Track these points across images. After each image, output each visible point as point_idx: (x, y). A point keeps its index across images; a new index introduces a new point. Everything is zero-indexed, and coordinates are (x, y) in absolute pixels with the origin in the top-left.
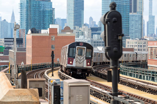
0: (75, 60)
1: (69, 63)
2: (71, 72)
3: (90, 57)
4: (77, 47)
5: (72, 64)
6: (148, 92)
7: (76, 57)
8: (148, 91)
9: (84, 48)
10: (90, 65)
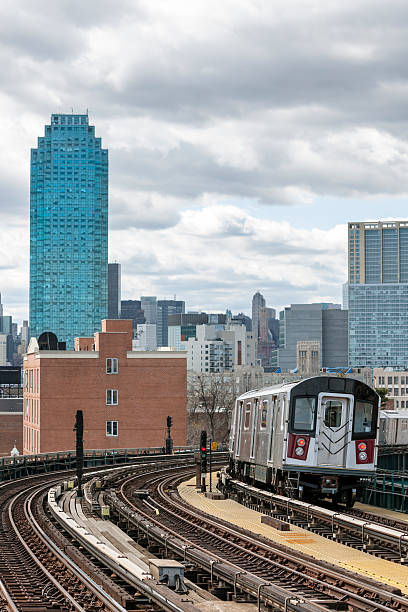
0: (317, 443)
1: (292, 454)
2: (301, 489)
3: (368, 429)
4: (321, 395)
5: (304, 457)
6: (365, 551)
7: (317, 432)
8: (368, 548)
9: (348, 399)
10: (369, 460)
